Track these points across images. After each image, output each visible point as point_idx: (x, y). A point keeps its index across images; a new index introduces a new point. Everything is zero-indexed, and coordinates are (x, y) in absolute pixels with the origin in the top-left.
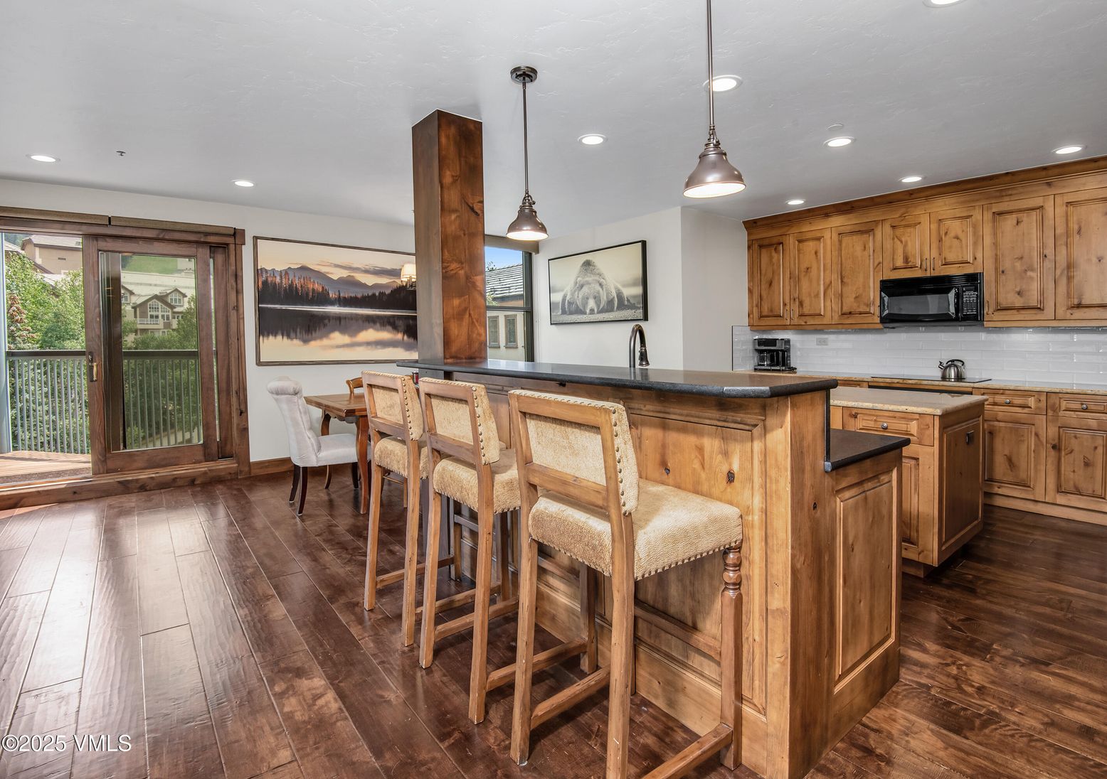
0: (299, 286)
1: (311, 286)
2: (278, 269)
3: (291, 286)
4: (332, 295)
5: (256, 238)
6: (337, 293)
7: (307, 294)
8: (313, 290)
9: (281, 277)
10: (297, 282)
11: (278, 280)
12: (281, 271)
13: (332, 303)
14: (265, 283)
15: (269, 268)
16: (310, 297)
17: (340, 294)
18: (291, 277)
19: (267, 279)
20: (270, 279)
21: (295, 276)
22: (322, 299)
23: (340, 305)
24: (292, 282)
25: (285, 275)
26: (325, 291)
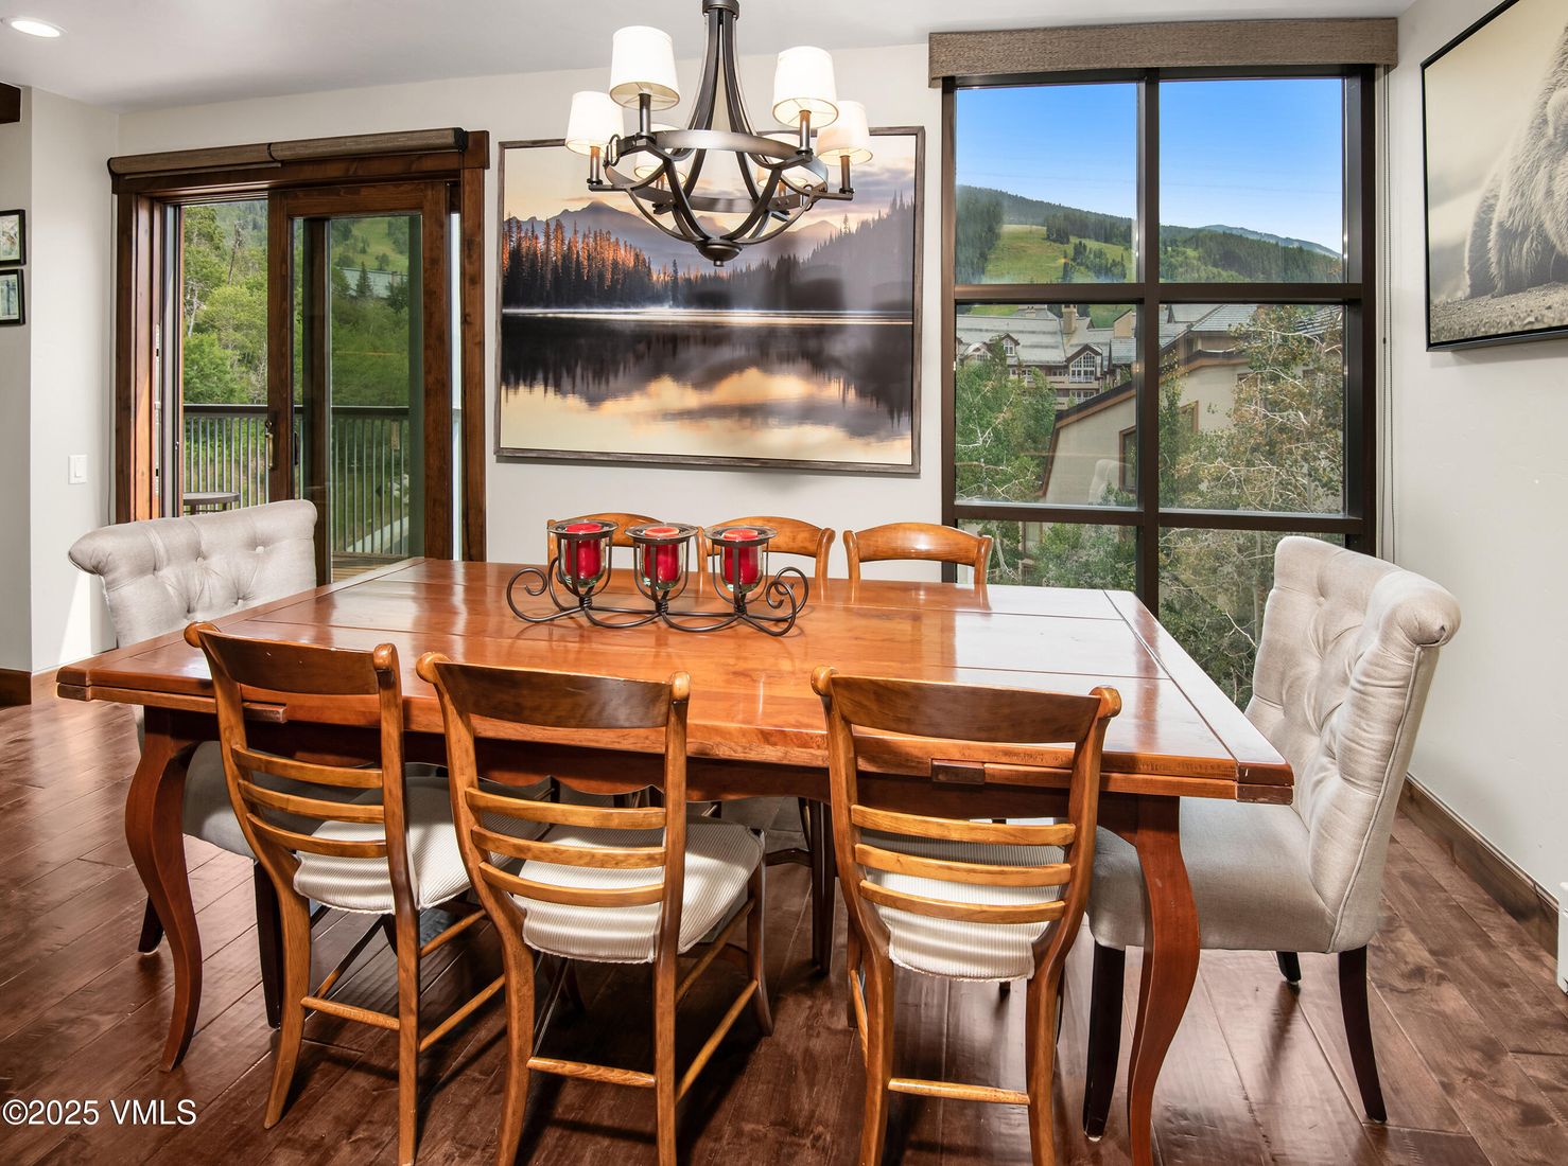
0: (583, 256)
1: (609, 255)
2: (542, 217)
3: (566, 257)
4: (659, 274)
5: (504, 146)
6: (670, 270)
7: (601, 276)
8: (615, 263)
9: (547, 236)
10: (580, 245)
11: (541, 245)
12: (547, 223)
13: (656, 298)
14: (515, 255)
15: (523, 218)
16: (608, 283)
17: (676, 272)
18: (568, 235)
19: (519, 245)
20: (524, 244)
21: (576, 232)
23: (677, 303)
24: (569, 248)
25: (556, 230)
26: (642, 268)
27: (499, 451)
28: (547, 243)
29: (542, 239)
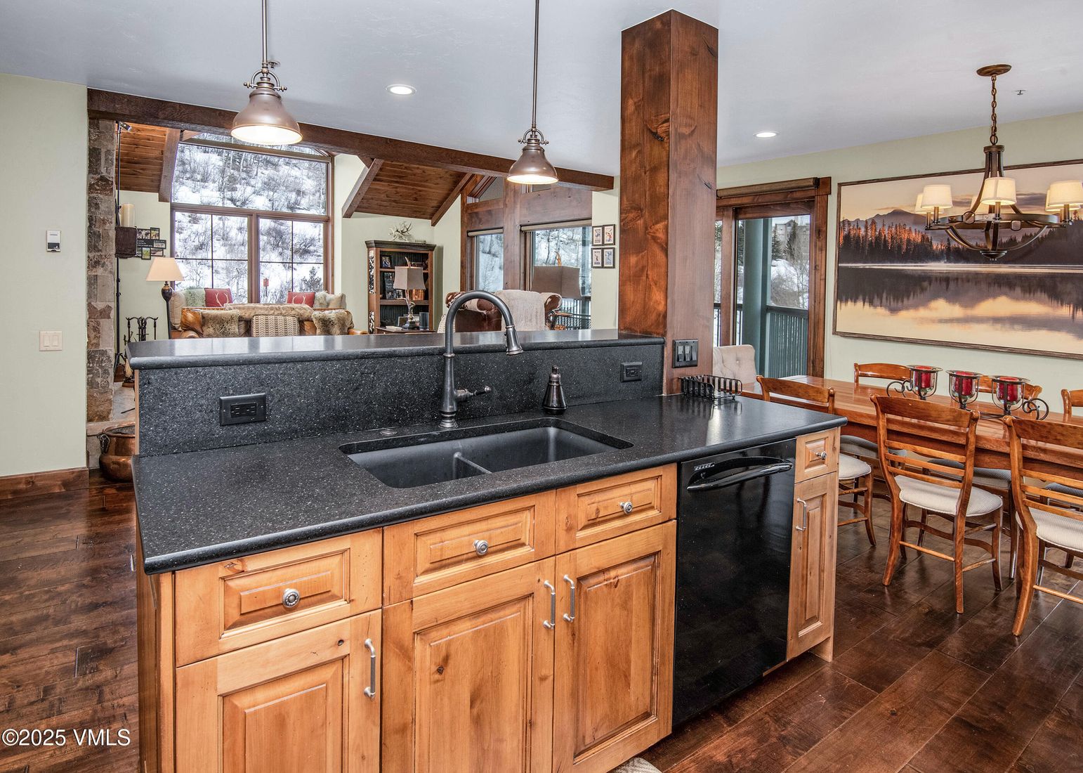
0: (888, 238)
1: (905, 236)
2: (863, 218)
3: (878, 238)
4: (937, 245)
5: (840, 185)
6: (946, 243)
7: (900, 247)
8: (909, 240)
9: (866, 228)
10: (886, 232)
11: (862, 232)
12: (866, 222)
13: (936, 257)
14: (847, 238)
15: (852, 219)
16: (904, 250)
17: (949, 244)
18: (879, 227)
19: (849, 232)
20: (852, 233)
21: (884, 225)
22: (922, 252)
23: (949, 261)
24: (880, 233)
25: (872, 224)
26: (926, 242)
27: (835, 333)
28: (866, 231)
29: (863, 230)
